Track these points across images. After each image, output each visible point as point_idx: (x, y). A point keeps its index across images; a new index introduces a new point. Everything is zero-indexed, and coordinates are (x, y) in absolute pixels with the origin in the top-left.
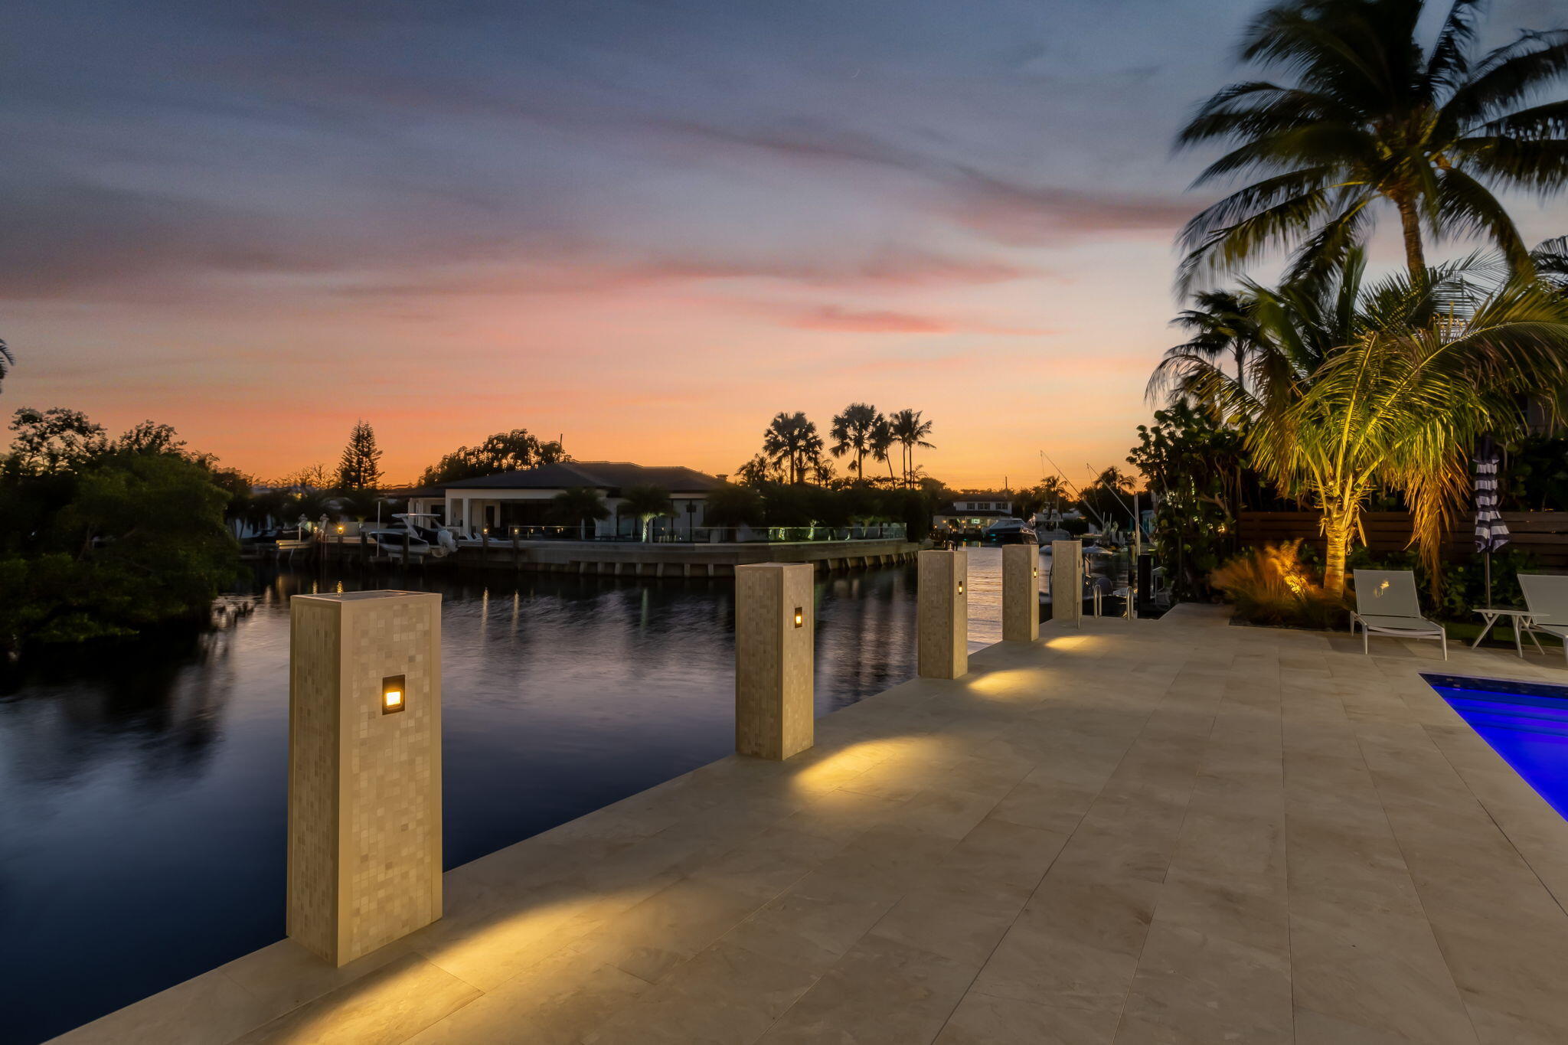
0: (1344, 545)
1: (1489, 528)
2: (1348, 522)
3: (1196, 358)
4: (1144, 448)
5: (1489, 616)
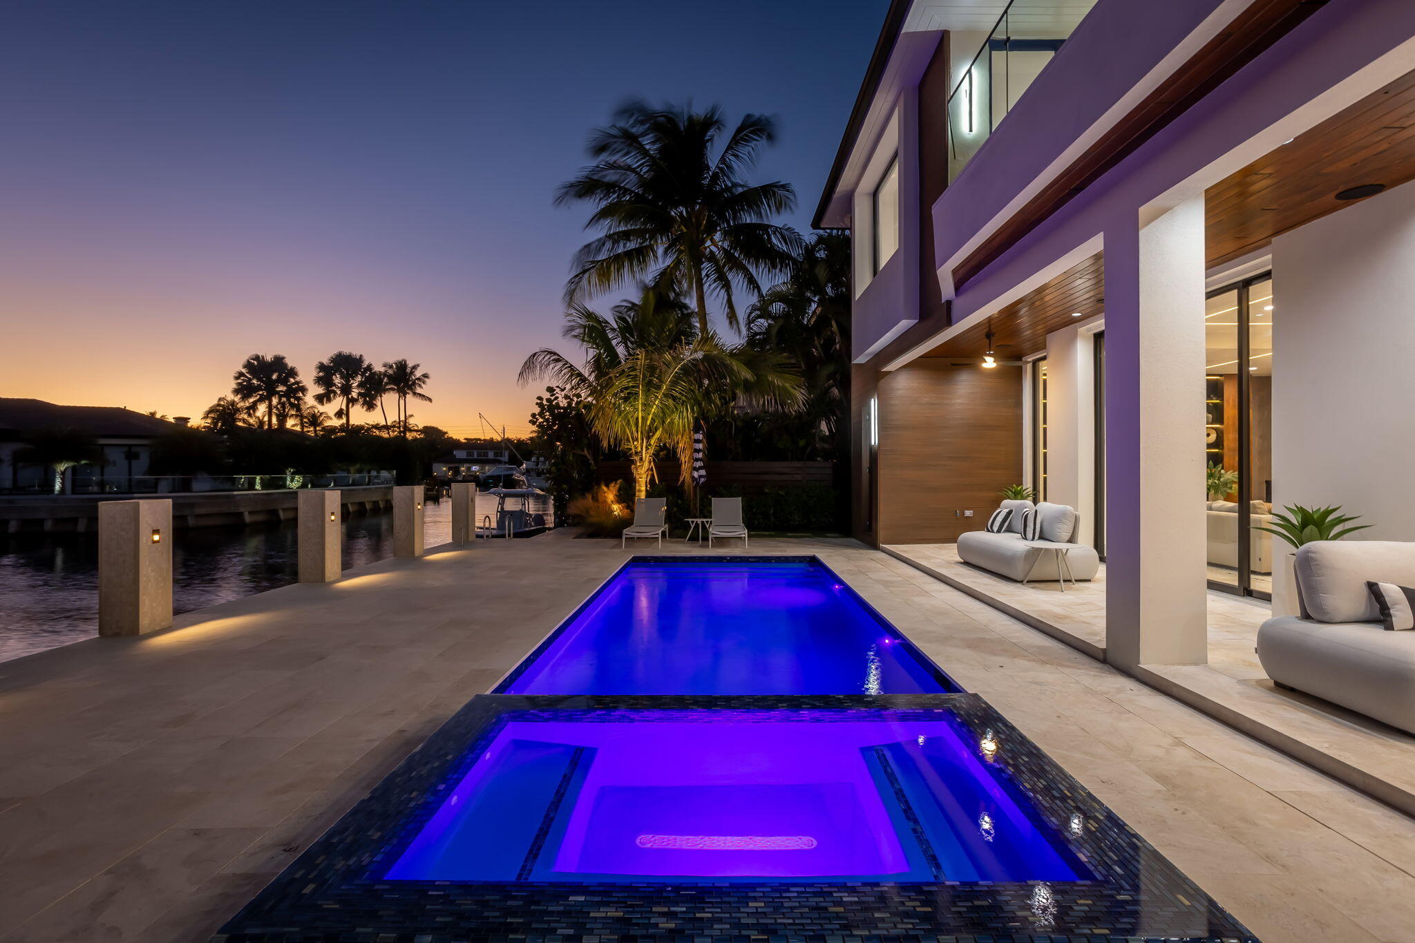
0: (644, 483)
1: (697, 471)
2: (646, 468)
3: (555, 354)
4: (541, 414)
5: (693, 522)
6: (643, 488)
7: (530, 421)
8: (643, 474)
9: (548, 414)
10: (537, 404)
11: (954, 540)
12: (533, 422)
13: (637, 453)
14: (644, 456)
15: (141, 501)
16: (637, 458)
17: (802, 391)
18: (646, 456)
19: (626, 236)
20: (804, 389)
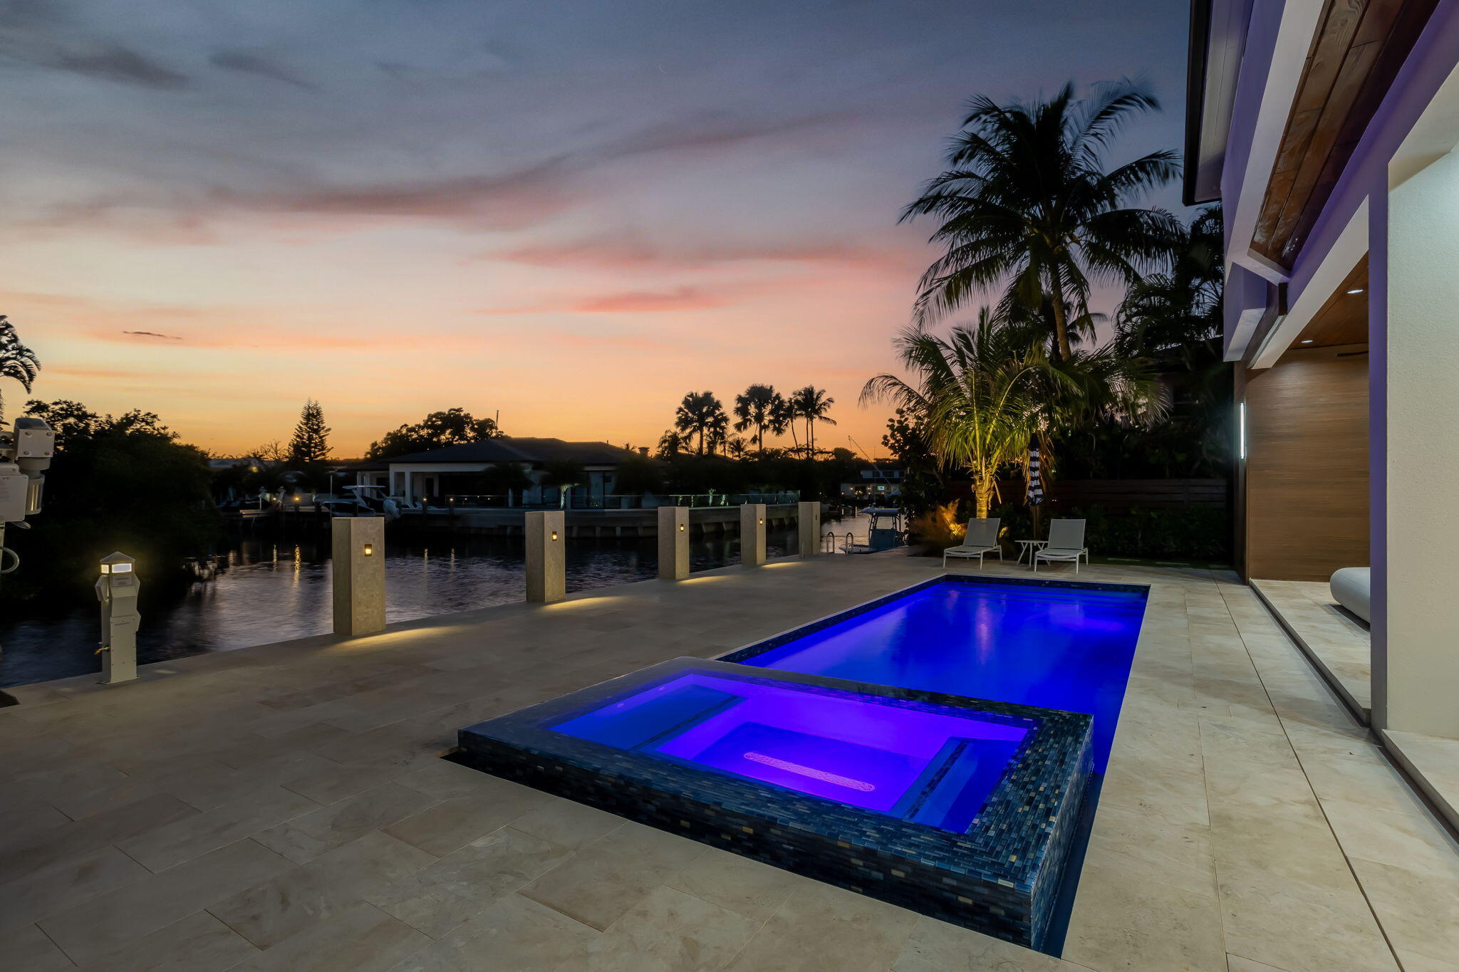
0: (986, 503)
1: (1033, 491)
2: (988, 488)
3: (892, 377)
4: (893, 436)
5: (1025, 544)
6: (985, 508)
7: (883, 443)
8: (984, 491)
9: (899, 435)
10: (888, 426)
11: (1326, 578)
12: (886, 444)
13: (977, 472)
14: (984, 475)
15: (545, 512)
16: (976, 477)
17: (1162, 398)
18: (986, 476)
19: (975, 247)
20: (1163, 396)
